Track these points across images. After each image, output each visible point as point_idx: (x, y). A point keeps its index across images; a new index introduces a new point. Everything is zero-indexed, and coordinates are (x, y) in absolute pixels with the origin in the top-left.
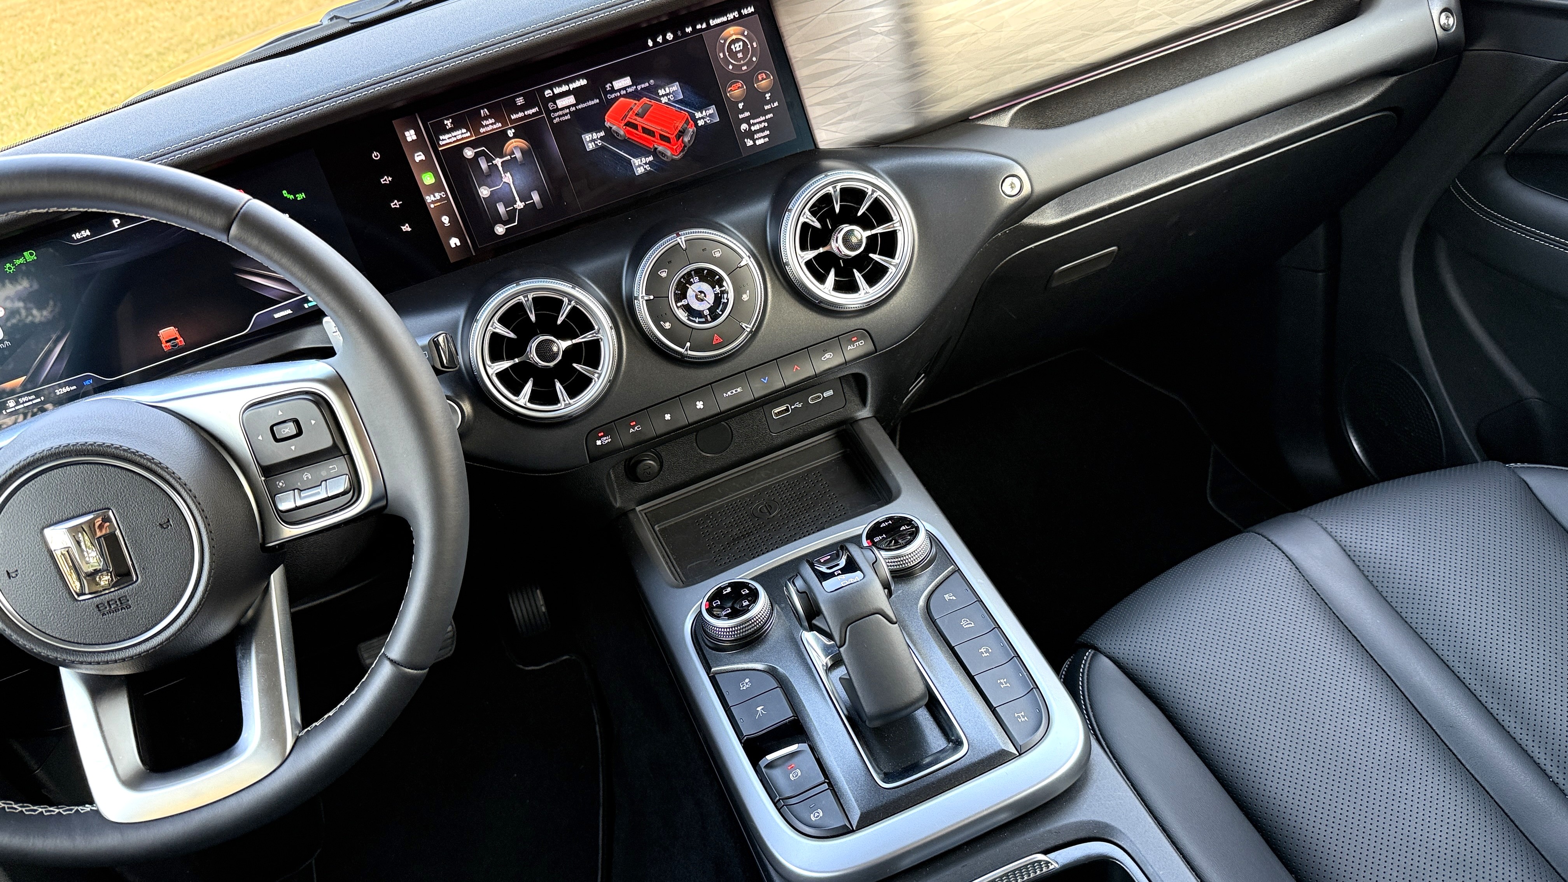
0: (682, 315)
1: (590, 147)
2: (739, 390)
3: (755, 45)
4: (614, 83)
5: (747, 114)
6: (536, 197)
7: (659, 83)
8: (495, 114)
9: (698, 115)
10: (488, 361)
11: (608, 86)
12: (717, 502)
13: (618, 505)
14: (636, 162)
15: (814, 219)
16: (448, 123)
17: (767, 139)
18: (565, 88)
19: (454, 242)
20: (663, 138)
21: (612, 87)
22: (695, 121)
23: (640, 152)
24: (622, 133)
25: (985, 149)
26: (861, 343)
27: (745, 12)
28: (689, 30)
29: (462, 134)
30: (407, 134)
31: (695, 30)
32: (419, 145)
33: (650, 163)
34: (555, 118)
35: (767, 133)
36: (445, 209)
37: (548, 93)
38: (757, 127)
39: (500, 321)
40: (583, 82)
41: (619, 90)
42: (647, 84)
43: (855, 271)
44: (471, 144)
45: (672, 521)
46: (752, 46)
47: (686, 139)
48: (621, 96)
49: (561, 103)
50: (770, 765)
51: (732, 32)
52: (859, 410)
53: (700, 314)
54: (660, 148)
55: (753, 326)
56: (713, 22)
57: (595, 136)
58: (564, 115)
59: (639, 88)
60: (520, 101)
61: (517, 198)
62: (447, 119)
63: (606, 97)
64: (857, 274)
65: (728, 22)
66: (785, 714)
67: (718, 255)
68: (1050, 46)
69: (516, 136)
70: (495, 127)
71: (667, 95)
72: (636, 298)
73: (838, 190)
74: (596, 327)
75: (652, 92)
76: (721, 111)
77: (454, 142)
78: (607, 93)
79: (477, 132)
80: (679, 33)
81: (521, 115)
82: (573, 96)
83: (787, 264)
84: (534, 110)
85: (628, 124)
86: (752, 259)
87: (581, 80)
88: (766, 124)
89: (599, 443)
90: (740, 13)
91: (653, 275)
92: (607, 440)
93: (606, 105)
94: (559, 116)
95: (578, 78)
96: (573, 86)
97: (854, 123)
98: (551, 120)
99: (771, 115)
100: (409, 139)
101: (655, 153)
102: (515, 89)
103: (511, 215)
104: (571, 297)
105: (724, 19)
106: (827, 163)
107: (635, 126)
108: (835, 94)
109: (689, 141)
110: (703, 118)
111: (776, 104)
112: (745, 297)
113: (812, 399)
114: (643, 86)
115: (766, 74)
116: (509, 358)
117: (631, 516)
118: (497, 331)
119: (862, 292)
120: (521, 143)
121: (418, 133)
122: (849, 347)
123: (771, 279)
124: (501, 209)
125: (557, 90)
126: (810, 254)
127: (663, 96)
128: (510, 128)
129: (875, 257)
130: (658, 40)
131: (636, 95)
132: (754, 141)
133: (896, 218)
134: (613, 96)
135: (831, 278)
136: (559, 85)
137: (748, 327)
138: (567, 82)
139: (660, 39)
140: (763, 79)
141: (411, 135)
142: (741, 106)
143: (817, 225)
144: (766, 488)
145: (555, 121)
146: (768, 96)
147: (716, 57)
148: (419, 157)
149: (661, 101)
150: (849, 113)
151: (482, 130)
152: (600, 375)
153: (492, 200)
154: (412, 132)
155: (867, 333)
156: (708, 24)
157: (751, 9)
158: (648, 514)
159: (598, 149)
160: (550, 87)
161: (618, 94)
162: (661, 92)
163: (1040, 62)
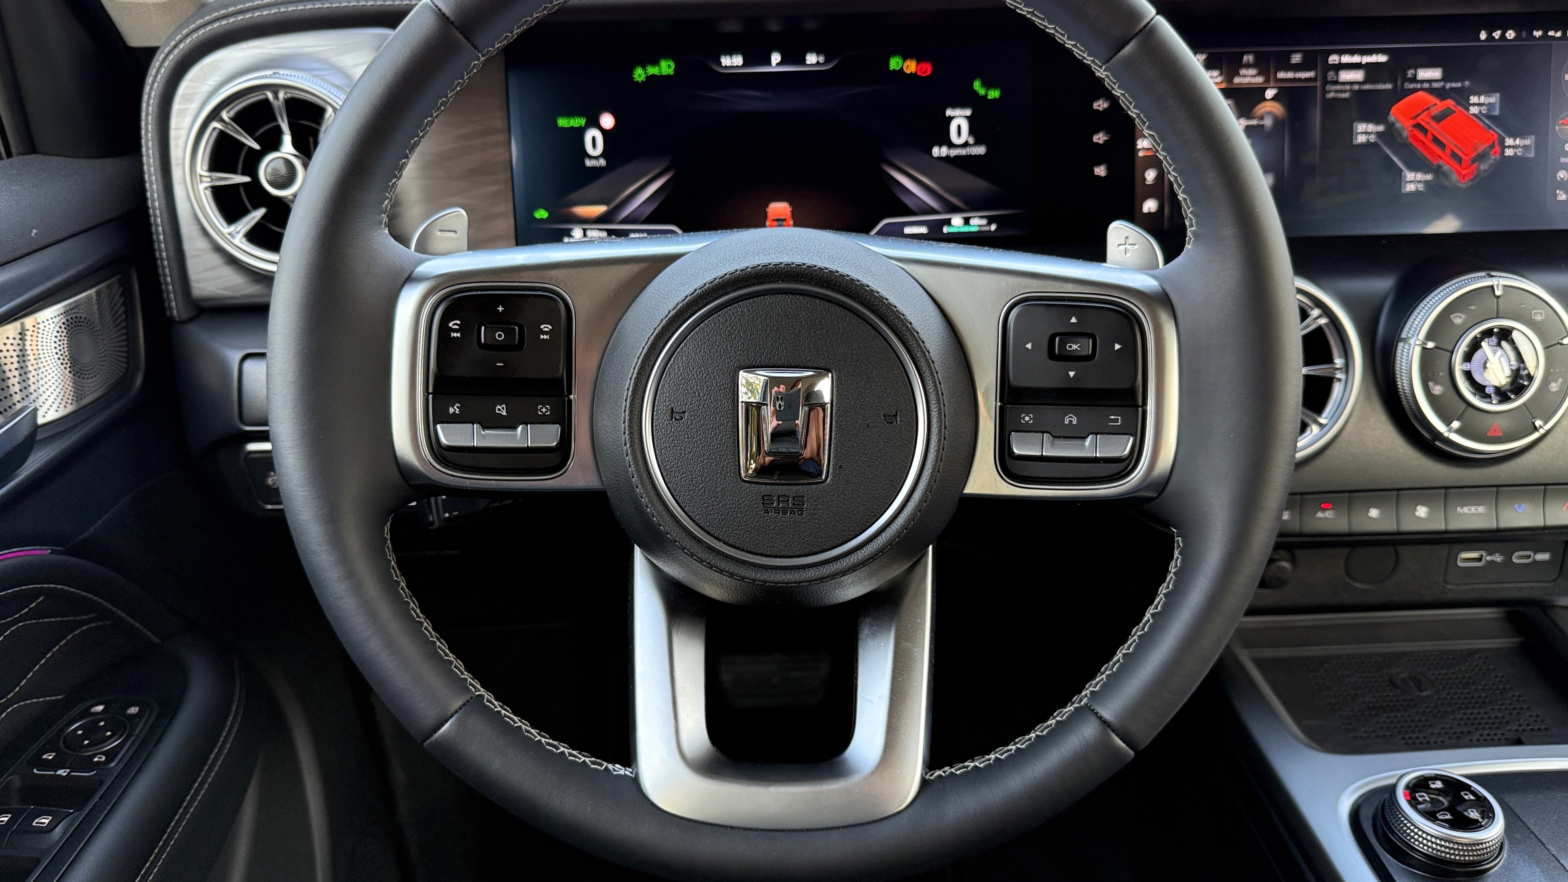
1: (1361, 139)
2: (1482, 507)
4: (1419, 70)
7: (1475, 87)
8: (1263, 65)
9: (1509, 141)
11: (1411, 72)
14: (1410, 175)
18: (1356, 59)
19: (1150, 205)
20: (1455, 156)
21: (1415, 75)
22: (1504, 147)
23: (1418, 165)
24: (1405, 134)
28: (1538, 34)
31: (1545, 36)
33: (1426, 183)
34: (1330, 92)
37: (1333, 59)
40: (1382, 58)
41: (1422, 82)
42: (1459, 85)
47: (1483, 167)
48: (1422, 89)
49: (1346, 76)
54: (1446, 168)
57: (1371, 128)
58: (1342, 91)
59: (1448, 86)
60: (1296, 58)
63: (1403, 85)
67: (1538, 318)
69: (1275, 98)
70: (1254, 80)
71: (1479, 105)
72: (1407, 340)
74: (1338, 362)
75: (1462, 96)
76: (1540, 145)
78: (1406, 80)
79: (1230, 80)
80: (1524, 34)
81: (1291, 75)
82: (1362, 72)
84: (1308, 75)
85: (1418, 126)
87: (1380, 55)
91: (1445, 316)
93: (1400, 94)
94: (1337, 91)
95: (1378, 51)
96: (1367, 59)
98: (1325, 92)
101: (1438, 172)
102: (1296, 43)
107: (1425, 131)
109: (1485, 171)
110: (1514, 147)
112: (1554, 386)
113: (1519, 558)
114: (1454, 85)
120: (1277, 109)
125: (1346, 59)
127: (1474, 105)
128: (1272, 88)
130: (1494, 34)
131: (1441, 94)
134: (1412, 86)
136: (1352, 52)
138: (1363, 52)
139: (1497, 34)
145: (1329, 96)
147: (1560, 76)
149: (1468, 110)
151: (1238, 80)
152: (1324, 425)
156: (1564, 33)
159: (1368, 145)
160: (1341, 52)
161: (1419, 86)
162: (1474, 99)
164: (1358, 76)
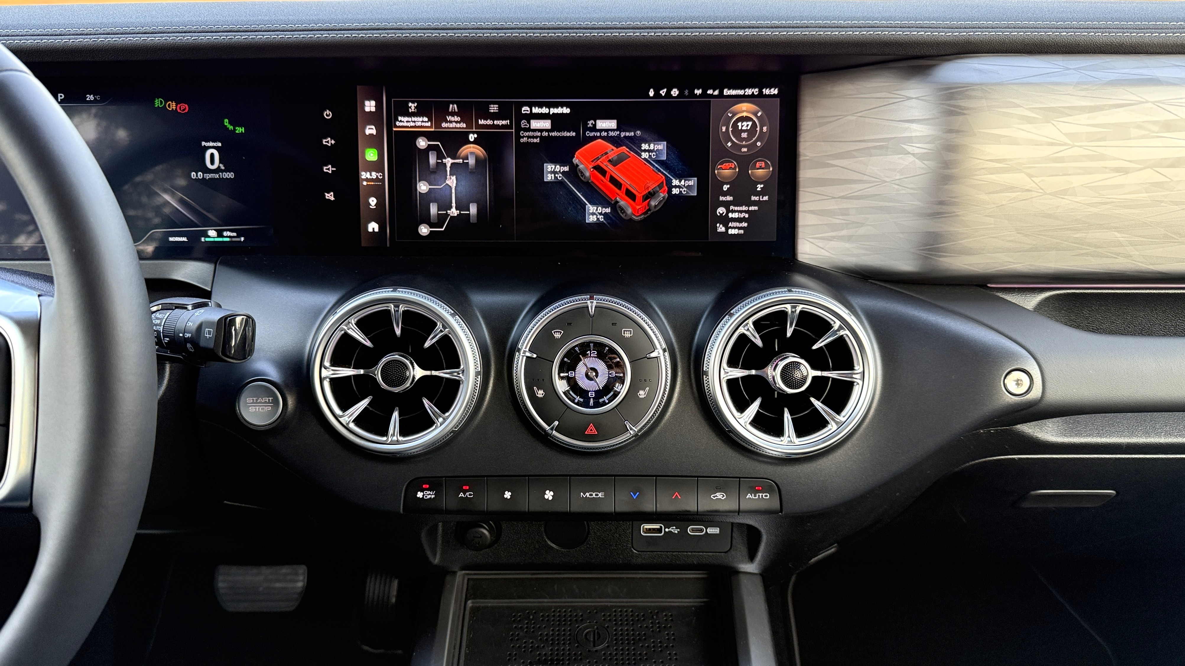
0: (561, 386)
1: (549, 177)
2: (600, 495)
3: (765, 129)
4: (598, 121)
5: (729, 198)
6: (473, 209)
7: (646, 136)
8: (464, 114)
9: (675, 182)
10: (327, 363)
11: (590, 123)
13: (436, 561)
14: (591, 208)
15: (757, 336)
16: (412, 106)
17: (742, 232)
18: (545, 110)
19: (373, 227)
20: (631, 195)
21: (595, 125)
22: (670, 187)
23: (598, 198)
24: (587, 174)
25: (996, 326)
26: (766, 496)
27: (766, 91)
28: (698, 92)
29: (422, 122)
30: (367, 103)
31: (704, 94)
32: (374, 118)
33: (605, 215)
34: (523, 137)
35: (745, 225)
36: (376, 190)
37: (525, 109)
38: (735, 215)
39: (359, 324)
40: (566, 110)
41: (601, 131)
42: (632, 134)
43: (786, 410)
44: (428, 135)
46: (761, 129)
47: (653, 203)
48: (601, 137)
49: (535, 124)
51: (745, 108)
52: (743, 562)
53: (583, 393)
54: (622, 203)
55: (640, 430)
56: (726, 92)
57: (558, 168)
58: (533, 137)
59: (623, 134)
60: (494, 108)
61: (454, 205)
62: (413, 102)
63: (584, 133)
64: (787, 416)
65: (744, 96)
69: (475, 142)
70: (458, 125)
71: (649, 151)
72: (519, 350)
73: (798, 312)
74: (462, 367)
75: (634, 143)
76: (702, 186)
77: (411, 127)
78: (586, 129)
79: (438, 125)
80: (686, 92)
81: (489, 122)
82: (550, 121)
83: (706, 373)
84: (504, 122)
85: (598, 168)
86: (667, 354)
87: (565, 108)
88: (747, 216)
89: (420, 495)
90: (761, 92)
91: (546, 332)
92: (430, 495)
93: (582, 141)
94: (529, 137)
95: (562, 105)
96: (553, 111)
97: (848, 245)
98: (518, 137)
99: (756, 208)
100: (367, 109)
101: (614, 206)
102: (494, 94)
103: (442, 218)
105: (741, 92)
106: (799, 278)
107: (603, 172)
108: (836, 207)
109: (656, 206)
110: (679, 187)
111: (766, 198)
113: (693, 530)
114: (627, 134)
115: (766, 163)
116: (356, 367)
117: (446, 577)
118: (350, 332)
119: (785, 439)
120: (479, 150)
121: (379, 106)
122: (749, 496)
123: (683, 384)
124: (434, 209)
125: (536, 110)
126: (738, 373)
127: (645, 151)
128: (473, 133)
129: (817, 404)
130: (661, 92)
131: (616, 142)
132: (727, 228)
133: (858, 368)
134: (592, 134)
135: (754, 408)
136: (540, 105)
137: (633, 430)
138: (549, 105)
139: (663, 92)
140: (761, 168)
141: (370, 106)
142: (726, 187)
143: (759, 342)
144: (604, 609)
145: (522, 140)
146: (760, 187)
147: (718, 129)
148: (371, 130)
149: (640, 155)
150: (844, 233)
151: (444, 125)
152: (445, 420)
153: (428, 198)
154: (373, 103)
155: (776, 488)
156: (721, 92)
157: (775, 91)
159: (559, 184)
160: (531, 105)
161: (598, 134)
162: (645, 146)
163: (1099, 250)
164: (546, 124)
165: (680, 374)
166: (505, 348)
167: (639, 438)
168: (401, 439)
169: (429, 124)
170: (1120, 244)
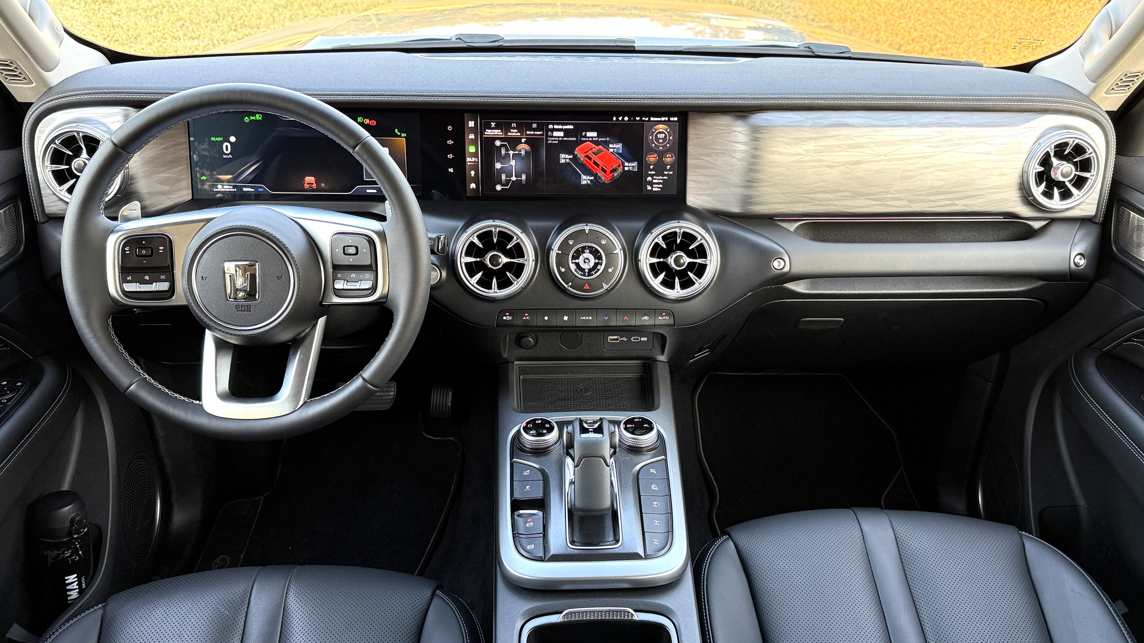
0: (573, 267)
1: (563, 161)
2: (590, 318)
3: (671, 138)
4: (587, 133)
5: (653, 172)
6: (524, 177)
7: (611, 140)
8: (519, 128)
9: (626, 164)
10: (463, 255)
11: (584, 133)
12: (560, 376)
13: (505, 356)
14: (584, 177)
15: (663, 243)
16: (493, 124)
17: (659, 189)
18: (560, 127)
19: (473, 186)
20: (603, 169)
21: (586, 135)
22: (624, 167)
23: (588, 172)
24: (582, 160)
26: (667, 318)
27: (672, 119)
28: (638, 119)
29: (497, 132)
30: (470, 122)
31: (641, 120)
32: (473, 130)
33: (591, 180)
34: (549, 140)
35: (661, 186)
36: (475, 167)
37: (551, 126)
38: (656, 181)
39: (478, 237)
40: (571, 127)
41: (589, 137)
42: (605, 139)
43: (677, 277)
44: (501, 139)
45: (532, 376)
46: (669, 138)
47: (615, 175)
48: (589, 141)
49: (555, 134)
50: (519, 516)
51: (661, 127)
52: (659, 355)
53: (583, 270)
54: (599, 174)
55: (609, 287)
56: (652, 119)
57: (567, 156)
58: (554, 140)
59: (600, 139)
60: (534, 126)
61: (514, 175)
62: (494, 122)
63: (580, 138)
64: (677, 280)
65: (661, 121)
66: (540, 495)
67: (603, 243)
68: (830, 196)
69: (525, 143)
70: (516, 134)
71: (613, 148)
72: (552, 250)
73: (682, 232)
74: (526, 257)
75: (606, 144)
76: (640, 166)
77: (493, 135)
78: (582, 136)
79: (506, 134)
80: (632, 119)
81: (532, 133)
82: (563, 132)
83: (640, 261)
84: (540, 133)
85: (587, 156)
86: (622, 251)
88: (662, 181)
89: (505, 318)
90: (669, 119)
91: (566, 241)
92: (509, 318)
93: (579, 143)
94: (552, 140)
95: (569, 124)
96: (565, 127)
97: (709, 198)
98: (547, 140)
99: (666, 178)
100: (470, 126)
101: (595, 176)
102: (535, 119)
103: (507, 182)
104: (518, 237)
105: (659, 119)
106: (685, 215)
107: (590, 159)
108: (705, 179)
110: (628, 166)
111: (671, 173)
112: (610, 270)
113: (634, 339)
114: (602, 139)
115: (672, 155)
116: (475, 257)
117: (510, 365)
118: (474, 241)
119: (675, 290)
120: (527, 147)
121: (476, 124)
122: (659, 318)
123: (629, 266)
124: (504, 177)
125: (556, 127)
126: (655, 260)
127: (611, 148)
128: (524, 138)
129: (691, 275)
131: (597, 143)
132: (652, 188)
133: (709, 258)
134: (584, 139)
135: (662, 276)
136: (558, 124)
137: (606, 287)
138: (563, 124)
139: (620, 118)
140: (669, 157)
141: (471, 124)
142: (651, 167)
143: (664, 246)
144: (588, 379)
145: (549, 142)
146: (668, 167)
147: (648, 137)
148: (472, 136)
149: (609, 150)
150: (707, 192)
151: (509, 134)
152: (518, 282)
153: (501, 171)
154: (473, 122)
155: (671, 313)
156: (649, 119)
157: (676, 119)
158: (520, 368)
159: (566, 164)
160: (553, 124)
161: (587, 139)
162: (611, 146)
163: (821, 203)
164: (561, 134)
165: (628, 261)
166: (545, 248)
167: (608, 291)
168: (498, 291)
169: (501, 133)
170: (831, 200)
